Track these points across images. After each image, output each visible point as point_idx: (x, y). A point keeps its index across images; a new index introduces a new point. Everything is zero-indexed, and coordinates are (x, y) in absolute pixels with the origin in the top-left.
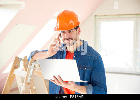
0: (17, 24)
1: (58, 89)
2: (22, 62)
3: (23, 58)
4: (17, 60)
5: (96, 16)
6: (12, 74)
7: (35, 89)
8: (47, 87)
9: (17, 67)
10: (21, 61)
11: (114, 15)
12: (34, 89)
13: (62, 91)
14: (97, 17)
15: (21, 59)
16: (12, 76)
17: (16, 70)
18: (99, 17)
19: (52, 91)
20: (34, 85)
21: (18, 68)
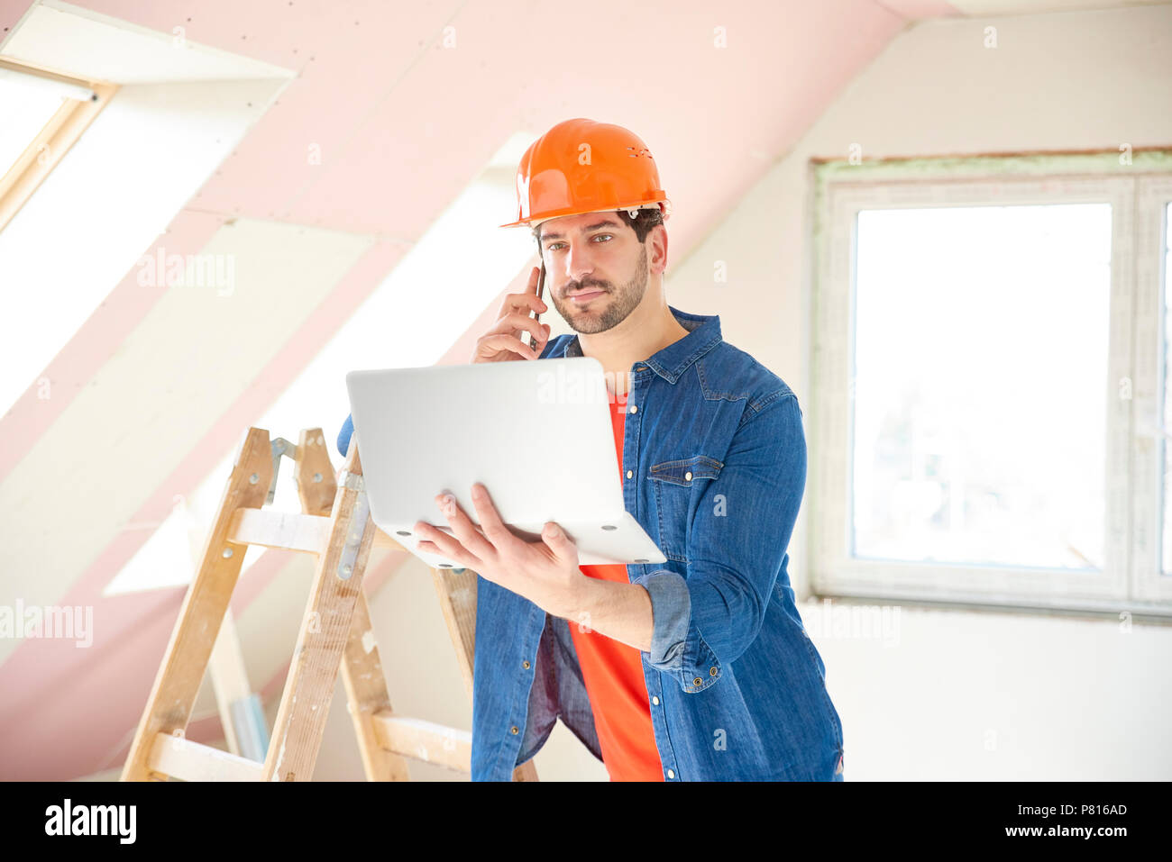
0: (230, 223)
1: (534, 628)
2: (288, 469)
3: (295, 439)
4: (261, 449)
5: (818, 162)
6: (225, 544)
7: (375, 650)
8: (462, 618)
9: (261, 495)
10: (284, 457)
11: (964, 158)
12: (368, 649)
13: (563, 649)
14: (827, 173)
15: (284, 447)
16: (226, 555)
17: (251, 514)
18: (845, 176)
19: (492, 644)
20: (367, 626)
21: (265, 507)
